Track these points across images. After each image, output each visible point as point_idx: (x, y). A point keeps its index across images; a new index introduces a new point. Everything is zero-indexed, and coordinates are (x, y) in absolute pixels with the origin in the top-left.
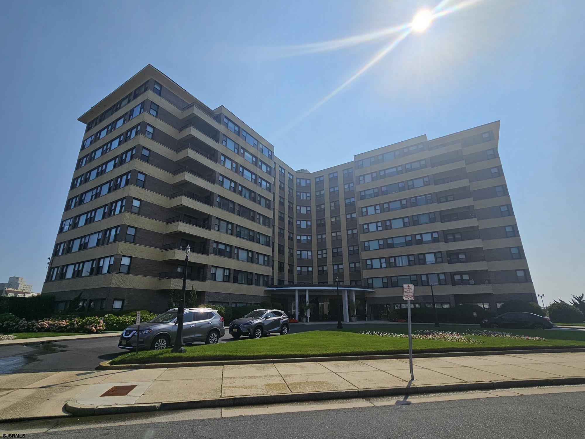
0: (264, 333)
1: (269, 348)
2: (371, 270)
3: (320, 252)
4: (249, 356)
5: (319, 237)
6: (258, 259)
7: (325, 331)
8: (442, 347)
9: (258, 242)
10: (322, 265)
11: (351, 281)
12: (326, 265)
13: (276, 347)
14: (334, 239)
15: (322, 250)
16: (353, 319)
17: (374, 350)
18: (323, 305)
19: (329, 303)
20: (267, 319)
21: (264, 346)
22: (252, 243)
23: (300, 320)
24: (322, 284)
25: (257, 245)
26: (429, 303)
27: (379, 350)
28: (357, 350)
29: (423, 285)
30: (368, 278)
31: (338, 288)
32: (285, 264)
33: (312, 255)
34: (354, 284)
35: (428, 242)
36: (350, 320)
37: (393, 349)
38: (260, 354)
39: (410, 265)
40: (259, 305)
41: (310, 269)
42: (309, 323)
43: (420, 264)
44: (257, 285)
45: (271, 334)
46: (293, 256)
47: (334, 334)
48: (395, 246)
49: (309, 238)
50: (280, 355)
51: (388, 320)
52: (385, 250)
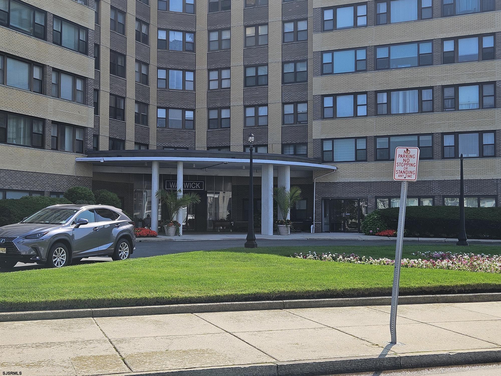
0: (74, 257)
1: (83, 285)
2: (332, 121)
3: (214, 75)
4: (36, 303)
5: (214, 36)
6: (58, 85)
7: (217, 253)
8: (464, 283)
9: (58, 42)
10: (219, 105)
11: (284, 146)
12: (229, 108)
13: (100, 284)
14: (251, 43)
15: (219, 70)
16: (282, 228)
17: (319, 289)
18: (217, 200)
19: (229, 195)
20: (81, 226)
21: (73, 282)
22: (42, 43)
23: (162, 231)
24: (216, 151)
25: (54, 49)
26: (453, 197)
27: (331, 288)
28: (282, 289)
29: (443, 158)
30: (322, 140)
31: (251, 161)
32: (127, 101)
33: (194, 81)
34: (292, 152)
35: (469, 59)
36: (276, 231)
37: (361, 286)
38: (62, 298)
39: (421, 110)
40: (61, 197)
41: (189, 115)
42: (182, 237)
43: (444, 109)
44: (57, 149)
45: (90, 259)
46: (147, 83)
47: (235, 259)
48: (392, 65)
49: (189, 38)
50: (109, 300)
51: (360, 232)
52: (368, 75)
